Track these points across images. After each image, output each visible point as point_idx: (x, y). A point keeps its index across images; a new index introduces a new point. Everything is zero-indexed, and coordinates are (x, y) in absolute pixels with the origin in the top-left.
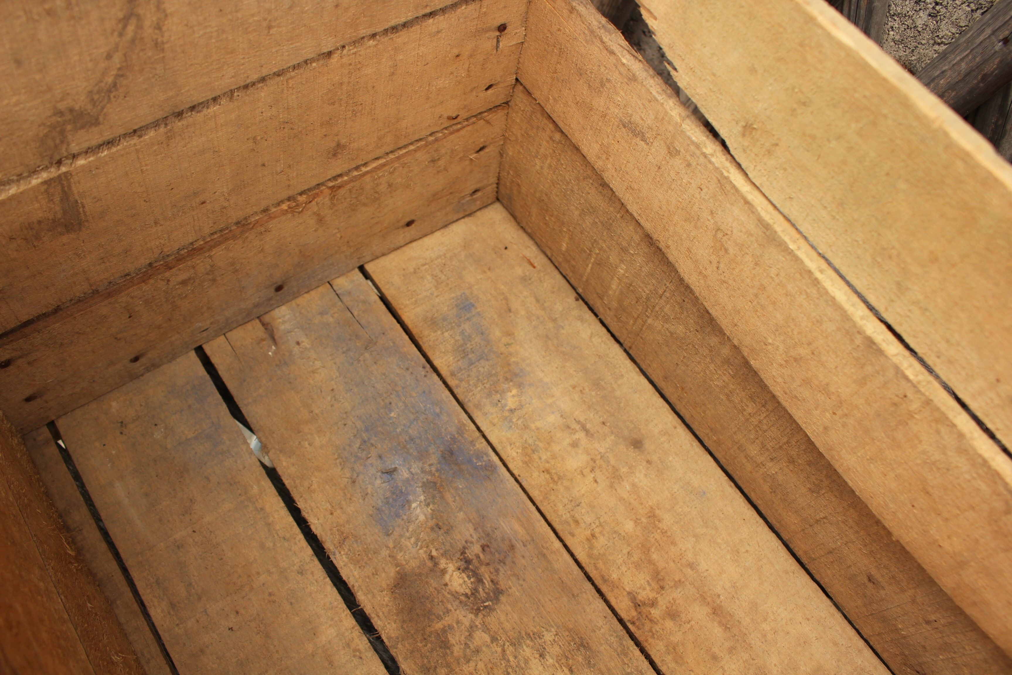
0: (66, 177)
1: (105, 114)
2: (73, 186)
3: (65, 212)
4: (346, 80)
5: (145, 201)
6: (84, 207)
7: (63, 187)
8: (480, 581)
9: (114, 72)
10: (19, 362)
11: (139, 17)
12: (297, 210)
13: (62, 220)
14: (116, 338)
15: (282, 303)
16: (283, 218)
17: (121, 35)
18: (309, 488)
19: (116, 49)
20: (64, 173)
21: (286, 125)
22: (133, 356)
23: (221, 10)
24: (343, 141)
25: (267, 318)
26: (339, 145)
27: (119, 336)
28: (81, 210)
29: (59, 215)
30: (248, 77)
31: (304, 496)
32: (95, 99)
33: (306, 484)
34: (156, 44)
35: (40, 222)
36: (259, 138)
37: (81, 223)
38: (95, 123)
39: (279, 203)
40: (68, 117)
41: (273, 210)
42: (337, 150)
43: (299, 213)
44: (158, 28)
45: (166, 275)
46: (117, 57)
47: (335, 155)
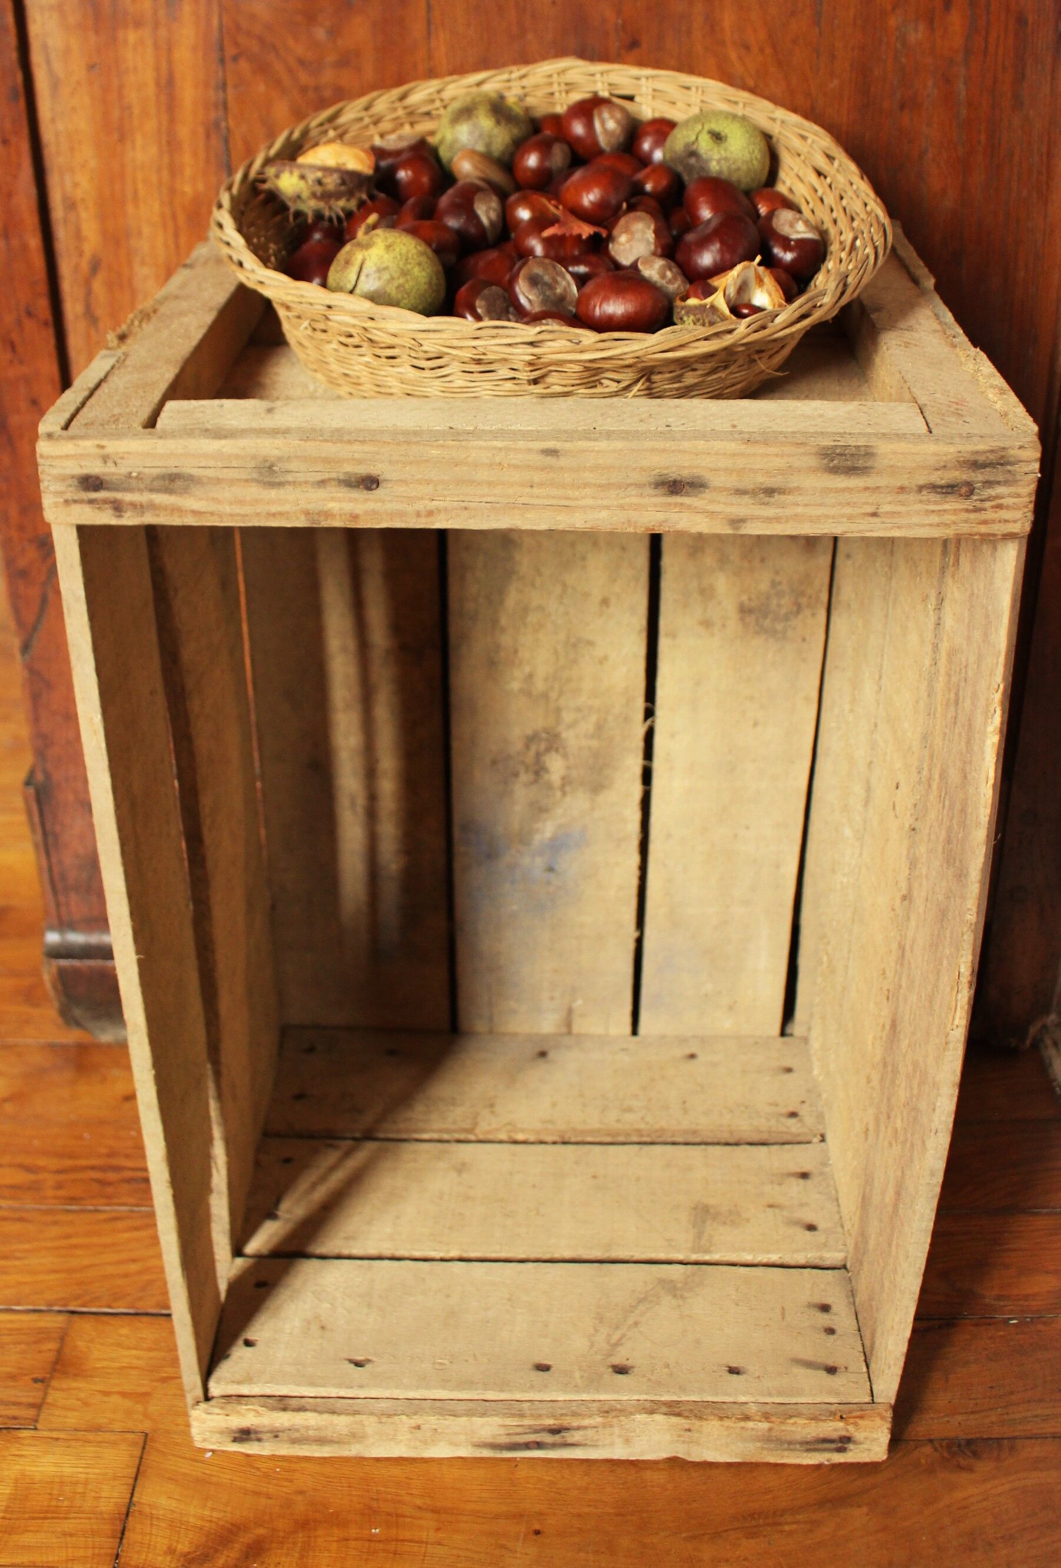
0: (694, 1249)
1: (652, 1284)
2: (691, 1239)
3: (704, 1222)
4: (446, 1231)
5: (641, 1202)
6: (689, 1220)
7: (699, 1242)
8: (538, 755)
9: (636, 1311)
10: (783, 1110)
11: (608, 1342)
12: (511, 1127)
13: (708, 1217)
14: (702, 1087)
15: (545, 1038)
16: (525, 1125)
17: (624, 1336)
19: (629, 1327)
20: (695, 1253)
21: (507, 1213)
22: (693, 1061)
23: (546, 1326)
24: (455, 1174)
25: (564, 1030)
26: (459, 1172)
27: (699, 1088)
28: (692, 1219)
29: (709, 1222)
32: (655, 1297)
34: (601, 1319)
35: (725, 1223)
36: (534, 1212)
37: (695, 1208)
38: (661, 1281)
39: (524, 1142)
40: (678, 1293)
41: (532, 1138)
42: (461, 1168)
43: (508, 1124)
44: (596, 1331)
45: (642, 1126)
46: (631, 1321)
47: (464, 1164)
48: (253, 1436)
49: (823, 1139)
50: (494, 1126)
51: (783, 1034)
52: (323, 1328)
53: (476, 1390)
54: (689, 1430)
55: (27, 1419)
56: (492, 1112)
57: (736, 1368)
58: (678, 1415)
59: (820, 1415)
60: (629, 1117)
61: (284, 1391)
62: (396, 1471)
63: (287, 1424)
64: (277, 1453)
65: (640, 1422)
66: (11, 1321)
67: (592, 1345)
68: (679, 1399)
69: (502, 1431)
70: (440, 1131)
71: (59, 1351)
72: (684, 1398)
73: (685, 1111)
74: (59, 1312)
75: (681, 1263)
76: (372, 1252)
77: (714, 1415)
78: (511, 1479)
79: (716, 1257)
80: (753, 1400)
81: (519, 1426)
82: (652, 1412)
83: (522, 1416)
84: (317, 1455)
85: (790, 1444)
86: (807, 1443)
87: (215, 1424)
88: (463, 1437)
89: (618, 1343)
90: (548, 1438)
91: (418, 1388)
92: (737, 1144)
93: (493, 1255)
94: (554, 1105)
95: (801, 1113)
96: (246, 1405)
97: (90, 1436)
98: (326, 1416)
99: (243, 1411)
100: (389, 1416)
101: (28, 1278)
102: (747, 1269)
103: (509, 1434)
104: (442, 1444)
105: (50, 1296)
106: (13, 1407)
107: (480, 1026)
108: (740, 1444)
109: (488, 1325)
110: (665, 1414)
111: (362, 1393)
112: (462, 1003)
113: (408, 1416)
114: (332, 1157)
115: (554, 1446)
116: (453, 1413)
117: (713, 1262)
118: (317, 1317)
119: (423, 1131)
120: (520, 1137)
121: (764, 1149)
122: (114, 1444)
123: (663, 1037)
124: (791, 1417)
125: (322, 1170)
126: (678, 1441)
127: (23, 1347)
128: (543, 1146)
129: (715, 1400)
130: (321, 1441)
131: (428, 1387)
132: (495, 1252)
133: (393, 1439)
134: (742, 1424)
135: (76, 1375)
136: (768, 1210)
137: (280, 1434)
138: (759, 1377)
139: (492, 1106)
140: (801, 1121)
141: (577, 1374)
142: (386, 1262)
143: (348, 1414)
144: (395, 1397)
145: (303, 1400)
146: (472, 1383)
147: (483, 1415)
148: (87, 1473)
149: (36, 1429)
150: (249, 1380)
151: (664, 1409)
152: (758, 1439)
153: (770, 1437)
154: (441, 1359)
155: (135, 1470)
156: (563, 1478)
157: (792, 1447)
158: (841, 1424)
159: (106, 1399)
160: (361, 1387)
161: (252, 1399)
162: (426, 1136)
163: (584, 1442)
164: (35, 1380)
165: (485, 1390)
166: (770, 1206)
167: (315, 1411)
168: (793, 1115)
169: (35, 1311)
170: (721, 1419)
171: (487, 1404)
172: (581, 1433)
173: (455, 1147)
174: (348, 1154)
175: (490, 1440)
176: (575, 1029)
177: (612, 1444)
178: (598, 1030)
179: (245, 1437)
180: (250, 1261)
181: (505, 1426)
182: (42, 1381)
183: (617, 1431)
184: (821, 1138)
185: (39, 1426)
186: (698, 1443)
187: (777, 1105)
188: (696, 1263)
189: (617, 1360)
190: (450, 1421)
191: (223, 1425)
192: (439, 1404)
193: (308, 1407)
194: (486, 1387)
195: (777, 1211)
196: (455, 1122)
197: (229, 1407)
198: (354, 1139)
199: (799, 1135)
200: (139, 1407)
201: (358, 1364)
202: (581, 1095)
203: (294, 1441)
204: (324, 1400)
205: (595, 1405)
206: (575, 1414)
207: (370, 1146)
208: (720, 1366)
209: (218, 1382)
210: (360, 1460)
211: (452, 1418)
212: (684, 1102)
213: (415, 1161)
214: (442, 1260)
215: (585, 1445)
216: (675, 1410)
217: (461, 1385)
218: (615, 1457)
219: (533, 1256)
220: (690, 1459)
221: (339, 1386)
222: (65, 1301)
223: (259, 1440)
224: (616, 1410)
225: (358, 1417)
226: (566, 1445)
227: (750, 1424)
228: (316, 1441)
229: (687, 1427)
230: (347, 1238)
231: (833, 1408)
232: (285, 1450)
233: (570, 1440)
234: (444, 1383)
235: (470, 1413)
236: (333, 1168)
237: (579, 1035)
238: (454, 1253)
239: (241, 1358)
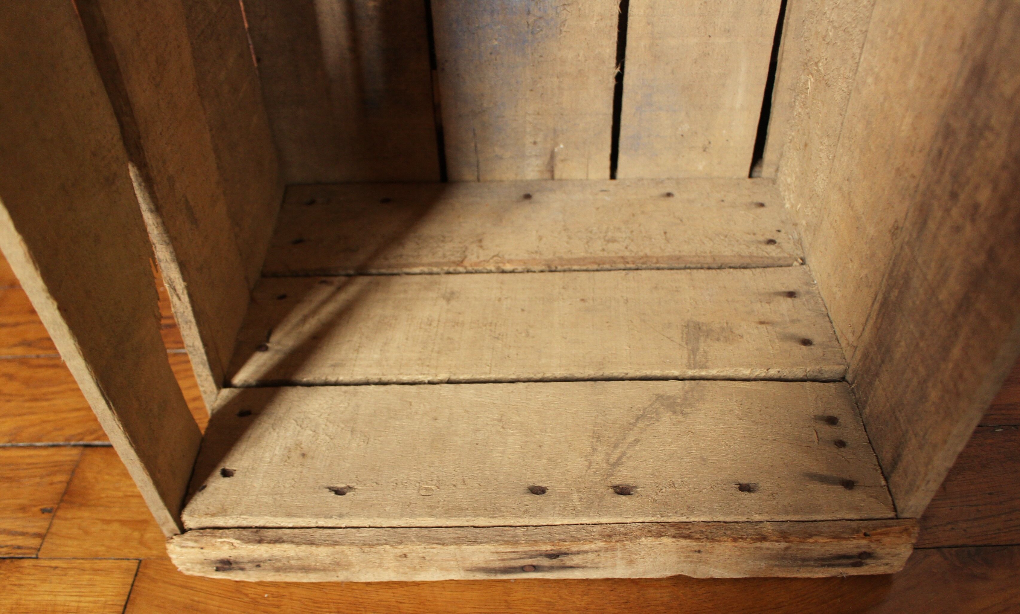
0: (690, 365)
1: (650, 400)
2: (686, 355)
3: (697, 339)
4: (435, 355)
5: (632, 322)
6: (682, 337)
7: (694, 358)
9: (636, 429)
10: (761, 238)
11: (607, 462)
12: (499, 259)
13: (701, 334)
14: (681, 221)
15: (529, 183)
16: (513, 257)
17: (624, 454)
18: (601, 19)
19: (630, 445)
20: (691, 369)
21: (497, 336)
22: (671, 199)
23: (540, 447)
24: (444, 303)
25: (547, 175)
26: (448, 300)
27: (678, 221)
28: (685, 336)
29: (702, 339)
30: (526, 388)
31: (609, 15)
32: (655, 414)
33: (602, 24)
34: (598, 437)
35: (718, 340)
36: (524, 334)
37: (687, 326)
38: (659, 397)
39: (513, 272)
40: (678, 409)
41: (520, 268)
42: (450, 297)
43: (497, 255)
44: (594, 450)
45: (627, 254)
46: (630, 438)
47: (453, 293)
48: (234, 566)
49: (803, 263)
50: (482, 259)
51: (750, 176)
52: (304, 455)
53: (465, 516)
54: (699, 551)
55: (31, 548)
56: (481, 247)
57: (748, 485)
58: (688, 537)
59: (843, 532)
60: (612, 246)
61: (261, 522)
62: (387, 595)
63: (266, 555)
64: (264, 580)
65: (645, 545)
66: (30, 456)
67: (590, 466)
68: (688, 520)
69: (495, 557)
70: (430, 265)
71: (69, 483)
72: (693, 519)
73: (668, 240)
74: (75, 446)
75: (676, 379)
76: (359, 377)
77: (728, 536)
78: (506, 601)
79: (713, 372)
80: (768, 519)
81: (514, 552)
82: (659, 535)
83: (516, 543)
84: (304, 581)
85: (804, 561)
86: (823, 559)
87: (192, 557)
88: (453, 564)
89: (618, 462)
90: (546, 562)
91: (402, 516)
92: (720, 268)
93: (483, 377)
94: (540, 238)
95: (777, 241)
96: (221, 537)
97: (87, 565)
98: (304, 547)
99: (218, 544)
100: (372, 546)
101: (52, 417)
102: (747, 383)
103: (503, 560)
104: (433, 569)
105: (68, 432)
106: (20, 537)
107: (469, 175)
108: (751, 563)
109: (479, 447)
110: (674, 537)
111: (343, 523)
112: (449, 152)
113: (391, 545)
114: (326, 291)
115: (551, 569)
116: (441, 542)
117: (709, 377)
118: (298, 445)
119: (415, 265)
120: (508, 267)
121: (747, 272)
122: (108, 572)
123: (641, 179)
124: (811, 536)
125: (313, 305)
126: (684, 561)
127: (37, 480)
128: (530, 274)
129: (727, 519)
130: (306, 569)
131: (412, 516)
132: (485, 373)
133: (380, 566)
134: (758, 544)
135: (82, 505)
136: (760, 326)
137: (262, 564)
138: (772, 494)
139: (480, 241)
140: (779, 247)
141: (575, 496)
142: (372, 387)
143: (328, 545)
144: (379, 525)
145: (280, 531)
146: (461, 509)
147: (475, 542)
148: (79, 602)
149: (37, 558)
150: (223, 512)
151: (672, 531)
152: (772, 557)
153: (785, 555)
154: (427, 483)
155: (126, 597)
156: (561, 598)
157: (806, 563)
158: (864, 542)
159: (105, 527)
160: (341, 516)
161: (227, 531)
162: (417, 270)
163: (584, 565)
164: (44, 511)
165: (475, 516)
166: (762, 323)
167: (293, 542)
168: (771, 242)
169: (53, 446)
170: (735, 540)
171: (478, 530)
172: (581, 557)
173: (444, 278)
174: (340, 289)
175: (483, 565)
176: (557, 175)
177: (614, 566)
178: (579, 175)
179: (227, 566)
180: (236, 391)
181: (497, 553)
182: (50, 511)
183: (619, 554)
184: (800, 261)
185: (40, 555)
186: (706, 563)
187: (754, 234)
188: (692, 379)
189: (617, 481)
190: (438, 549)
191: (201, 557)
192: (425, 532)
193: (285, 538)
194: (476, 513)
195: (769, 327)
196: (444, 256)
197: (204, 540)
198: (348, 276)
199: (779, 259)
200: (136, 534)
201: (339, 492)
202: (566, 230)
203: (278, 570)
204: (302, 530)
205: (596, 528)
206: (574, 540)
207: (363, 281)
208: (729, 483)
209: (191, 515)
210: (350, 585)
211: (439, 546)
212: (665, 233)
213: (405, 291)
214: (430, 383)
215: (583, 567)
216: (684, 531)
217: (448, 512)
218: (617, 576)
219: (524, 376)
220: (695, 577)
221: (317, 516)
222: (81, 436)
223: (242, 569)
224: (619, 534)
225: (338, 548)
226: (564, 568)
227: (766, 544)
228: (300, 569)
229: (697, 548)
230: (334, 366)
231: (854, 525)
232: (271, 577)
233: (569, 563)
234: (431, 510)
235: (458, 541)
236: (324, 302)
237: (561, 180)
238: (443, 376)
239: (216, 489)
